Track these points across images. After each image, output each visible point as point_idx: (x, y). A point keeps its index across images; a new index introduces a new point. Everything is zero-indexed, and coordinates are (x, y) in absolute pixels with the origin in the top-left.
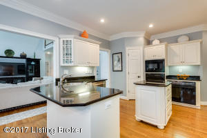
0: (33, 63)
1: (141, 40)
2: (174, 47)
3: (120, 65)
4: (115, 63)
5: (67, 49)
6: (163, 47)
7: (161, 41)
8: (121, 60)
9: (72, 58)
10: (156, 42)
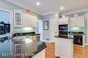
0: (7, 26)
1: (57, 15)
2: (72, 19)
3: (47, 27)
4: (45, 26)
5: (18, 18)
6: (67, 18)
7: (66, 16)
8: (48, 25)
9: (21, 23)
10: (64, 16)
